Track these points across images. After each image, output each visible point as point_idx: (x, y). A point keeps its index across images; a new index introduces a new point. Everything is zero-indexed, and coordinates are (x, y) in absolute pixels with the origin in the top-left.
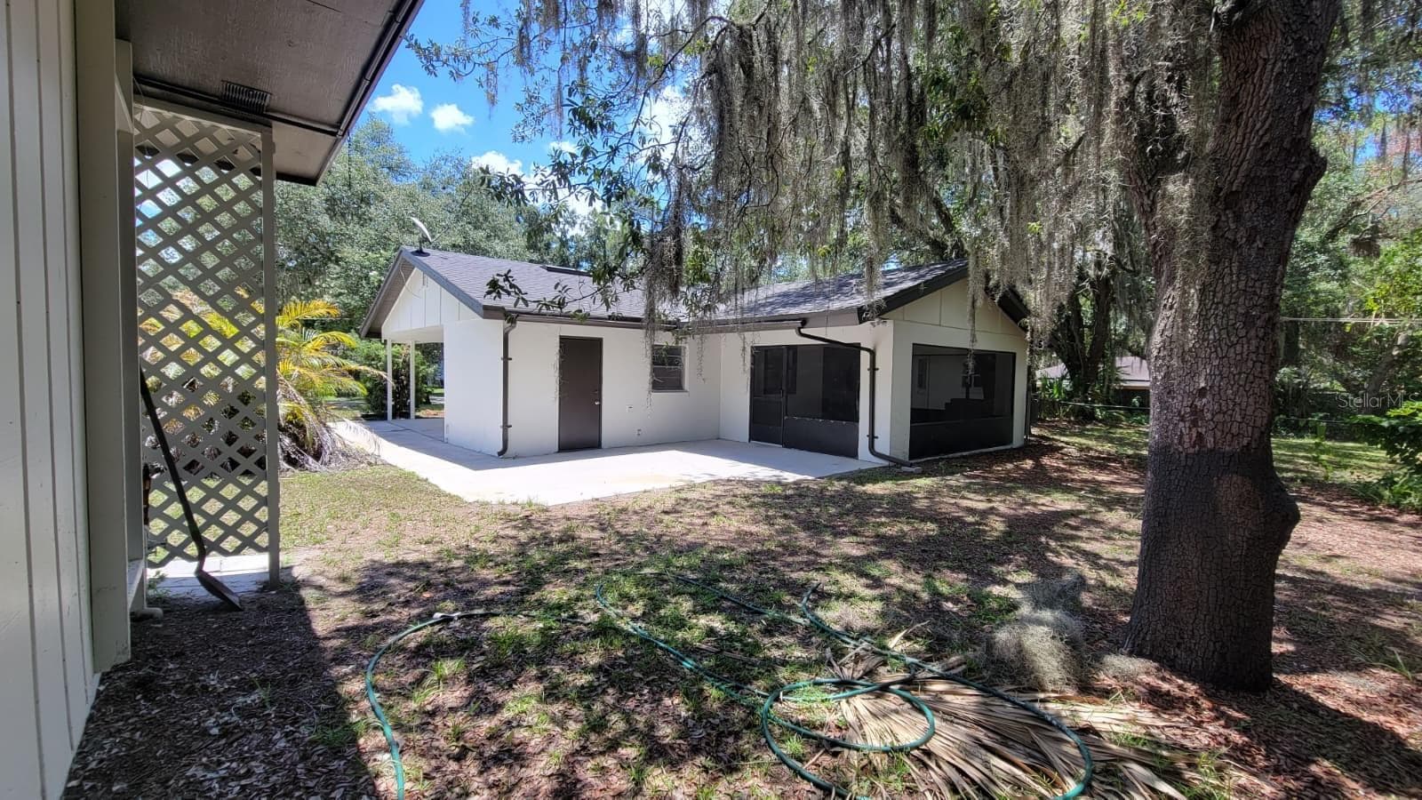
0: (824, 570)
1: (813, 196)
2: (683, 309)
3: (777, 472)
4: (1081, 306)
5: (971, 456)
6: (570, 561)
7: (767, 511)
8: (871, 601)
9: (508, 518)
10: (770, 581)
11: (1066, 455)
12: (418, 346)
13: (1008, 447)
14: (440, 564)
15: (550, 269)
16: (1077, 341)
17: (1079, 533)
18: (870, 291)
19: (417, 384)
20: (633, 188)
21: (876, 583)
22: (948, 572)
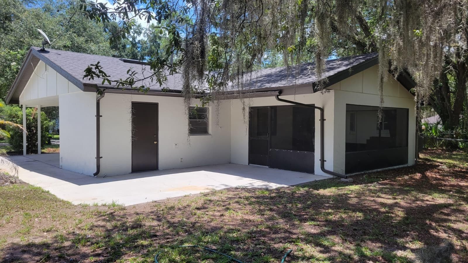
0: (294, 242)
1: (284, 16)
2: (206, 85)
3: (266, 183)
4: (448, 80)
5: (383, 171)
6: (138, 240)
7: (260, 207)
8: (323, 261)
9: (99, 214)
10: (261, 249)
11: (441, 170)
12: (42, 109)
13: (406, 165)
14: (56, 245)
15: (125, 61)
16: (446, 101)
17: (450, 218)
18: (320, 73)
19: (42, 132)
20: (175, 11)
21: (326, 250)
22: (370, 243)
